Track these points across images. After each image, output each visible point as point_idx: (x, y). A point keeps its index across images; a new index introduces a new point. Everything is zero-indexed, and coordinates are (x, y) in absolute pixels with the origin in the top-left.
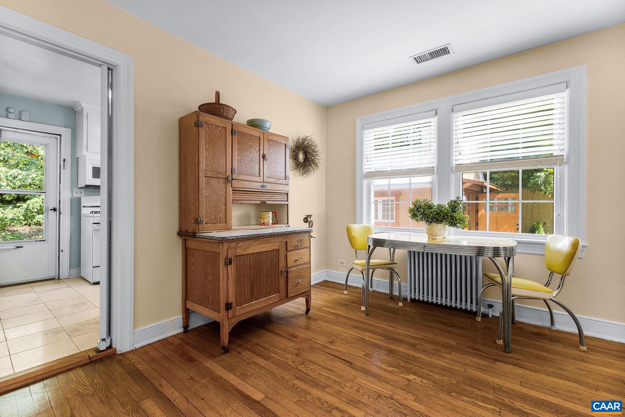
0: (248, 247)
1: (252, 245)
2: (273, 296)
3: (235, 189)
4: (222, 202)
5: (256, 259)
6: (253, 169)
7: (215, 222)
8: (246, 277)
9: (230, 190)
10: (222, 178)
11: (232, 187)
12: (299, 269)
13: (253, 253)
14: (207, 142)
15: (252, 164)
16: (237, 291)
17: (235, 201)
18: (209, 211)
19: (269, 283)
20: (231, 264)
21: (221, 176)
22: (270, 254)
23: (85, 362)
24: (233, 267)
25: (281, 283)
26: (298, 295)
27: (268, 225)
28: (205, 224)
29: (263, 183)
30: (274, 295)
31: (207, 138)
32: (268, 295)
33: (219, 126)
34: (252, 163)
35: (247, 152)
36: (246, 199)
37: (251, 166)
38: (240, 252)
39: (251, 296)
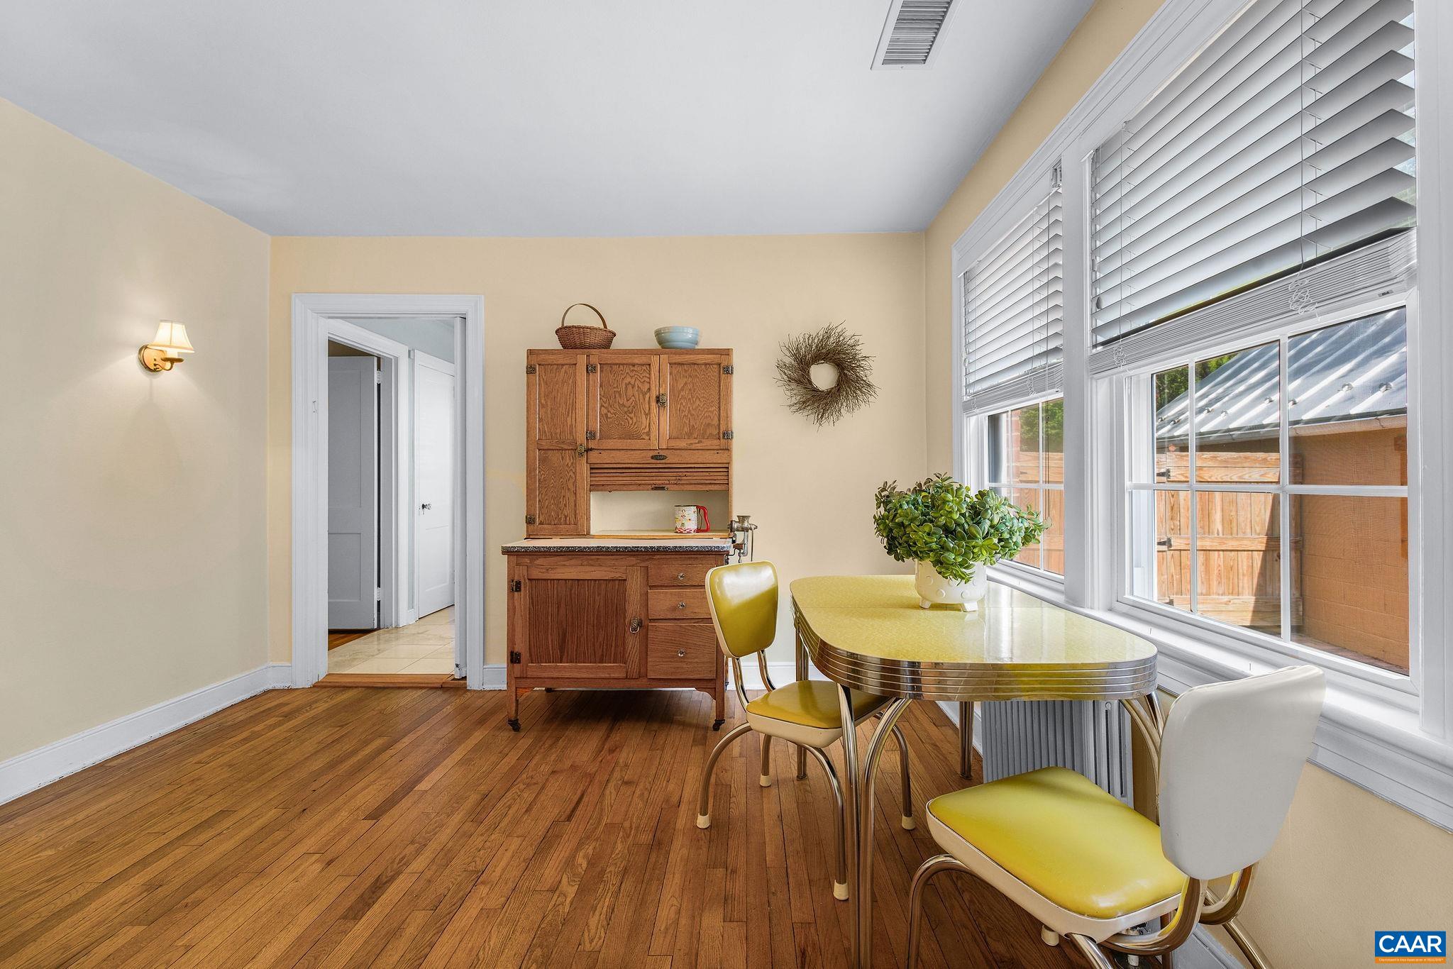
0: (552, 567)
1: (564, 565)
2: (610, 664)
3: (596, 466)
4: (569, 489)
5: (571, 590)
6: (636, 426)
7: (556, 522)
8: (550, 618)
9: (585, 469)
10: (569, 450)
11: (587, 463)
12: (681, 626)
13: (566, 580)
14: (543, 395)
15: (631, 418)
16: (532, 639)
17: (594, 487)
18: (547, 504)
19: (601, 639)
20: (520, 591)
21: (565, 447)
22: (603, 586)
23: (436, 685)
24: (522, 596)
25: (630, 646)
26: (673, 679)
27: (681, 532)
28: (540, 524)
29: (659, 451)
30: (612, 665)
31: (543, 388)
32: (598, 659)
33: (563, 365)
34: (632, 415)
35: (621, 397)
36: (621, 482)
37: (631, 422)
38: (536, 574)
39: (561, 653)
